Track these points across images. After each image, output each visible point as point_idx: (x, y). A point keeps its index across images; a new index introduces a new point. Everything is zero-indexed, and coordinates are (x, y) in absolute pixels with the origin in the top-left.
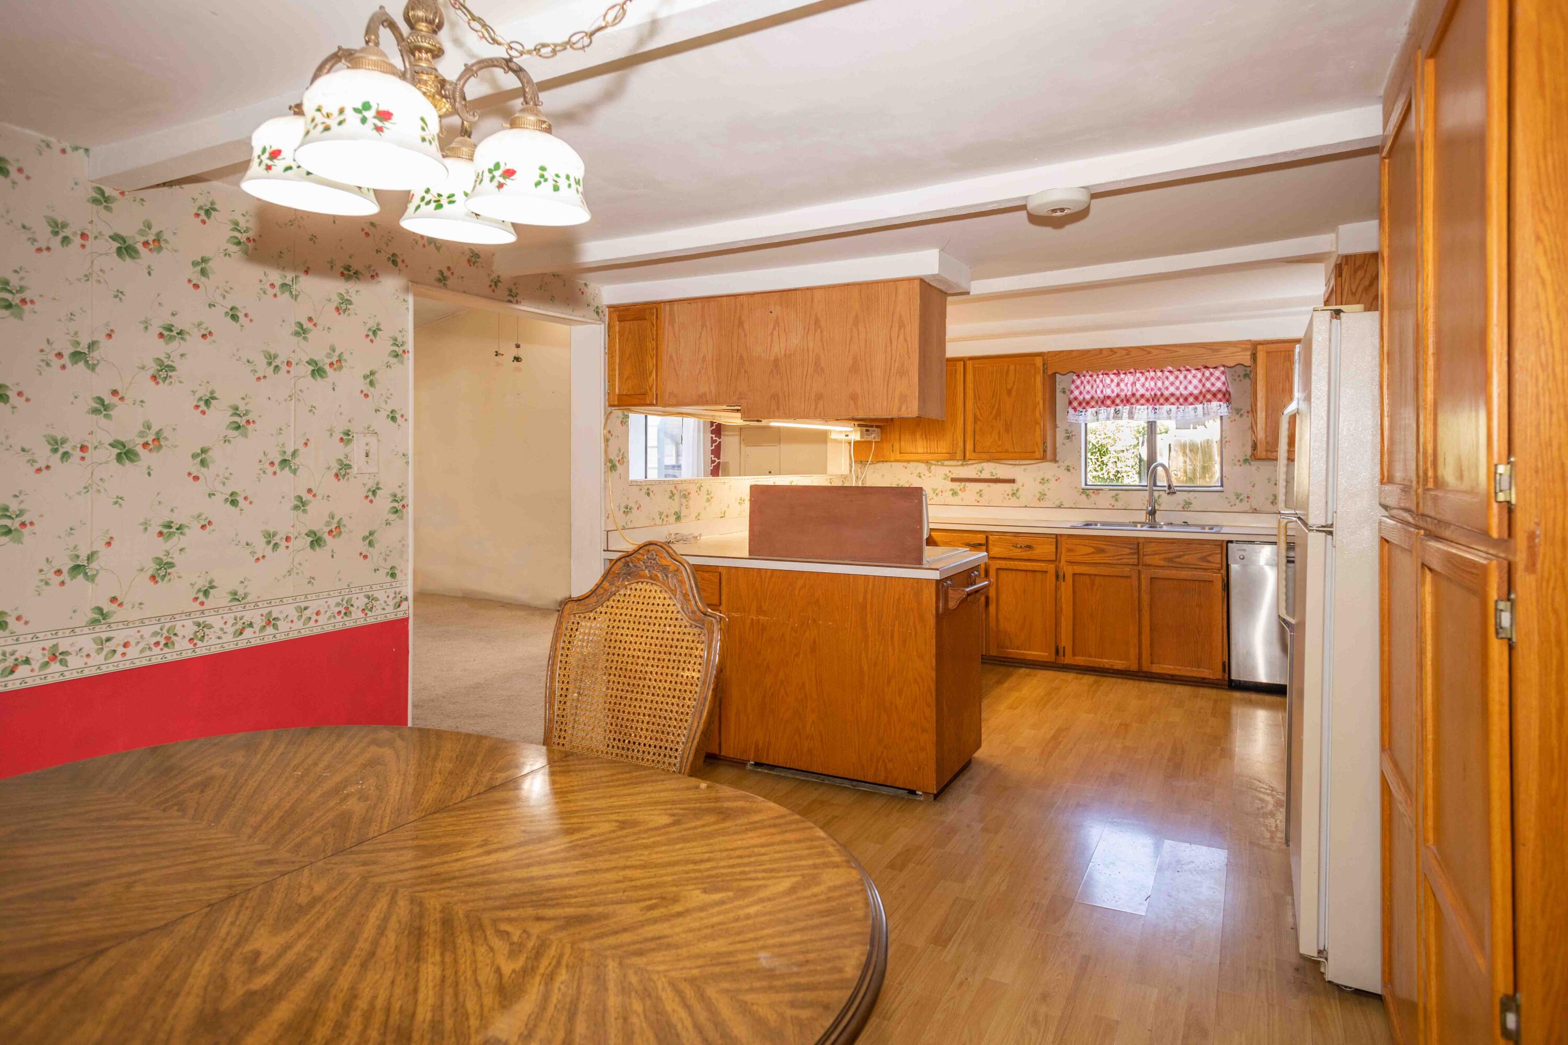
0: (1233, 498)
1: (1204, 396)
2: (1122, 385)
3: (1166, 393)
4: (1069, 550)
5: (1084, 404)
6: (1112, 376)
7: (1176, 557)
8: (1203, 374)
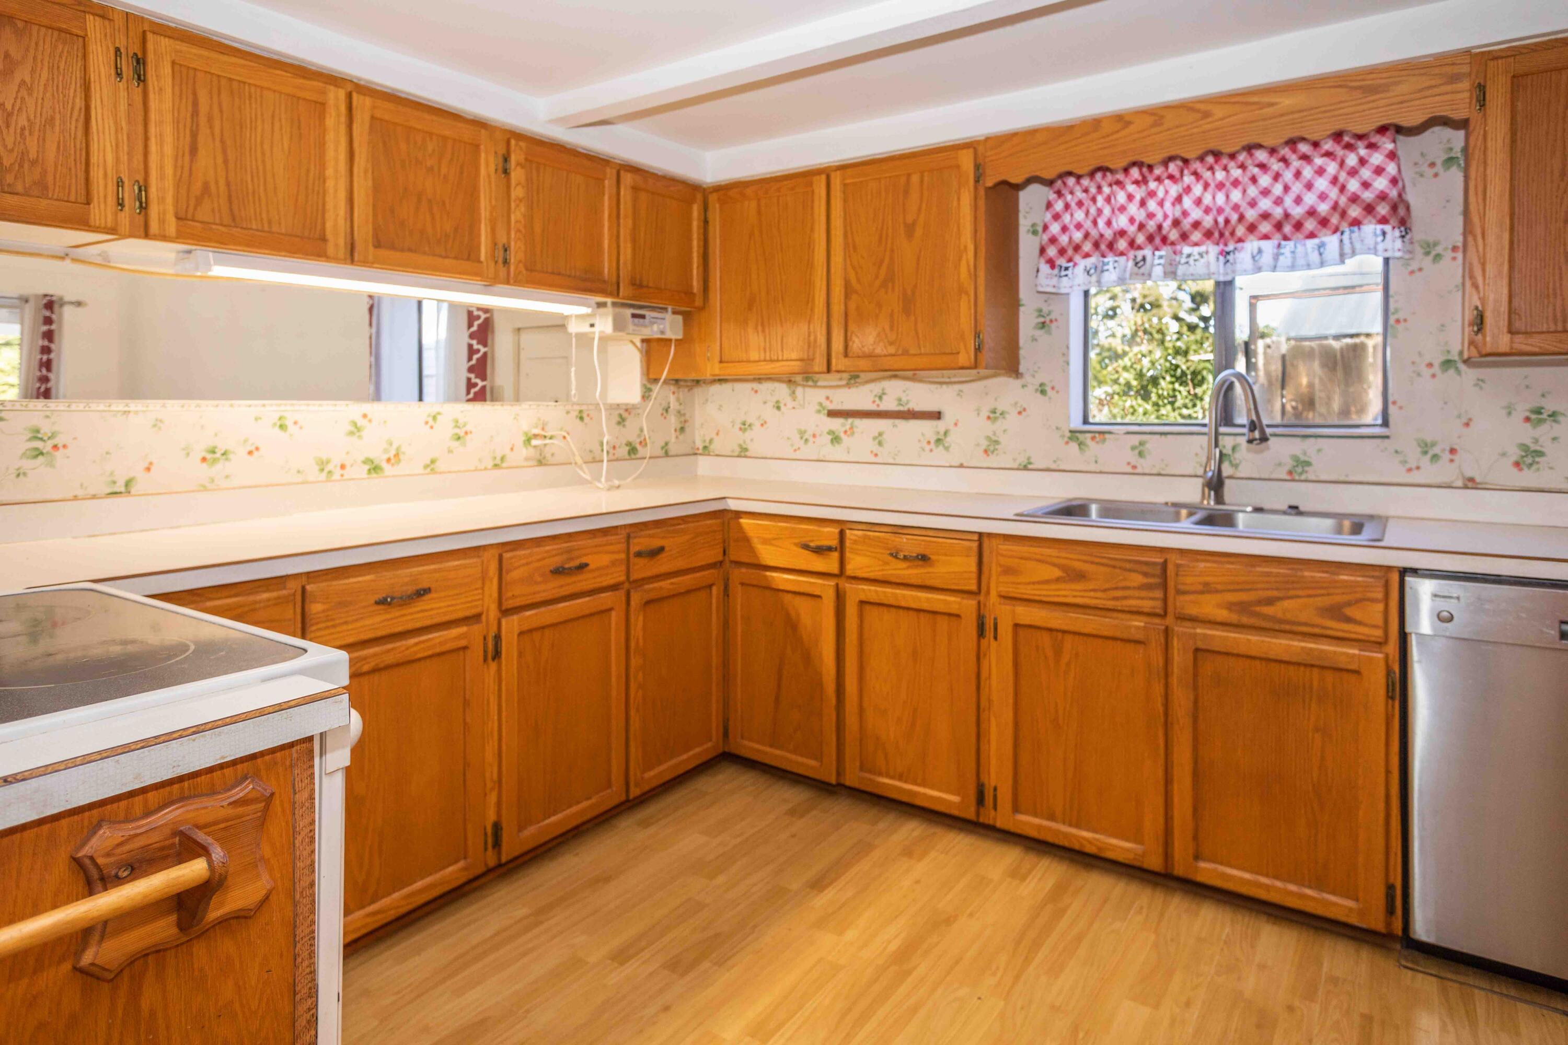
0: (1413, 455)
1: (1343, 214)
2: (1152, 205)
3: (1251, 215)
4: (1008, 571)
5: (1070, 252)
6: (1131, 188)
7: (1260, 602)
8: (1342, 164)
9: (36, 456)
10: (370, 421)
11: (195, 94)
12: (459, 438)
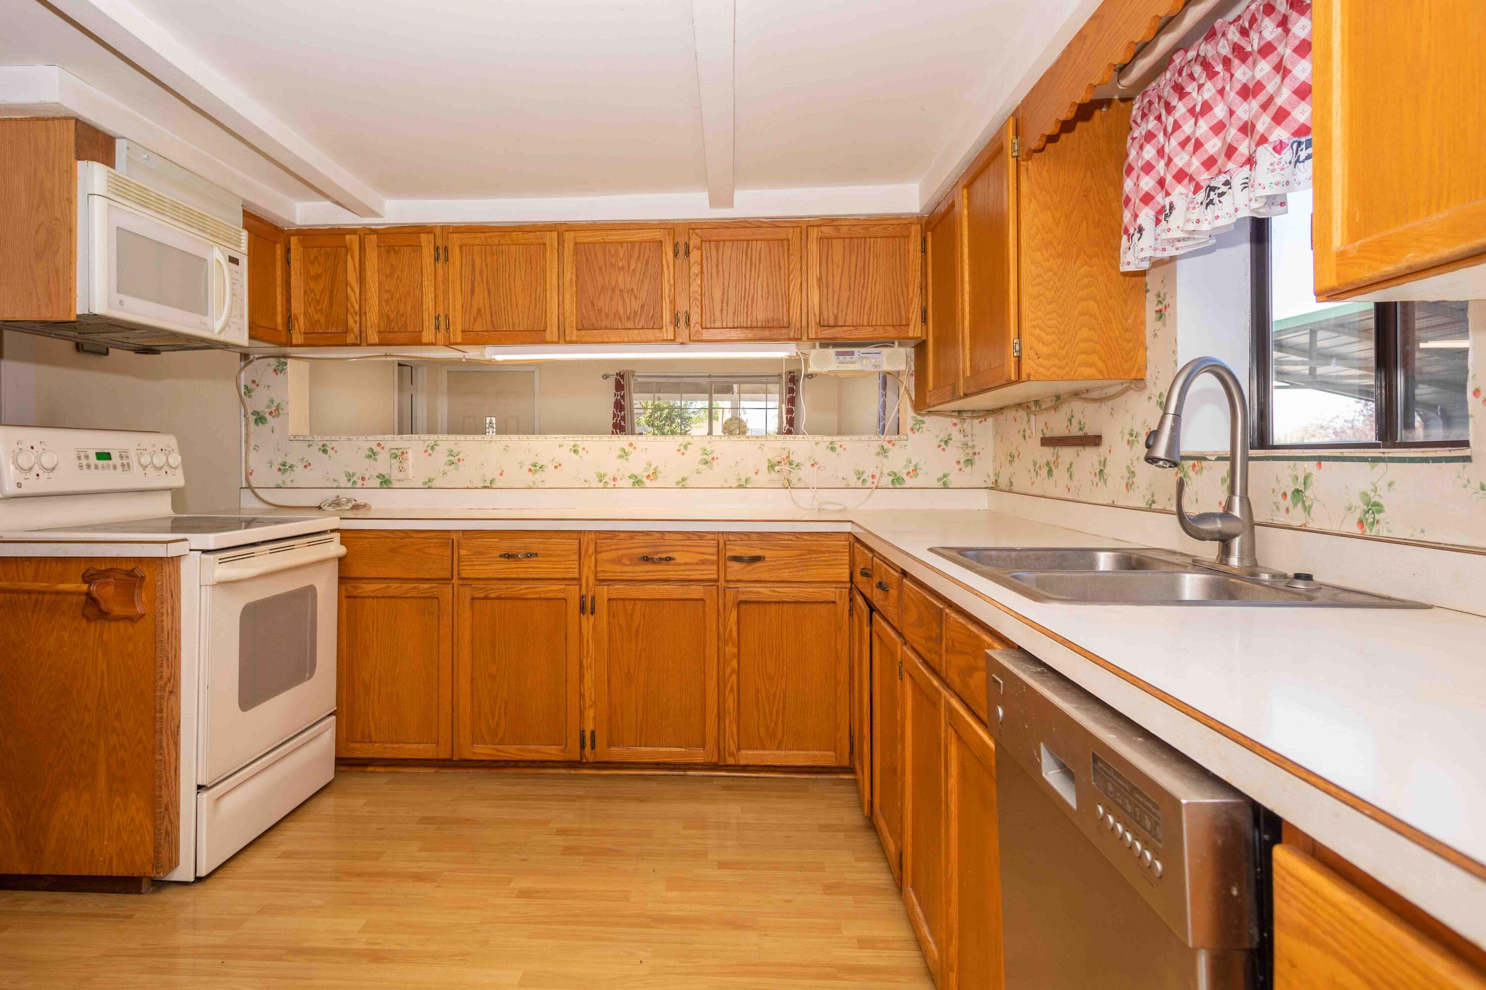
9: (451, 465)
10: (635, 448)
11: (473, 260)
12: (707, 462)
